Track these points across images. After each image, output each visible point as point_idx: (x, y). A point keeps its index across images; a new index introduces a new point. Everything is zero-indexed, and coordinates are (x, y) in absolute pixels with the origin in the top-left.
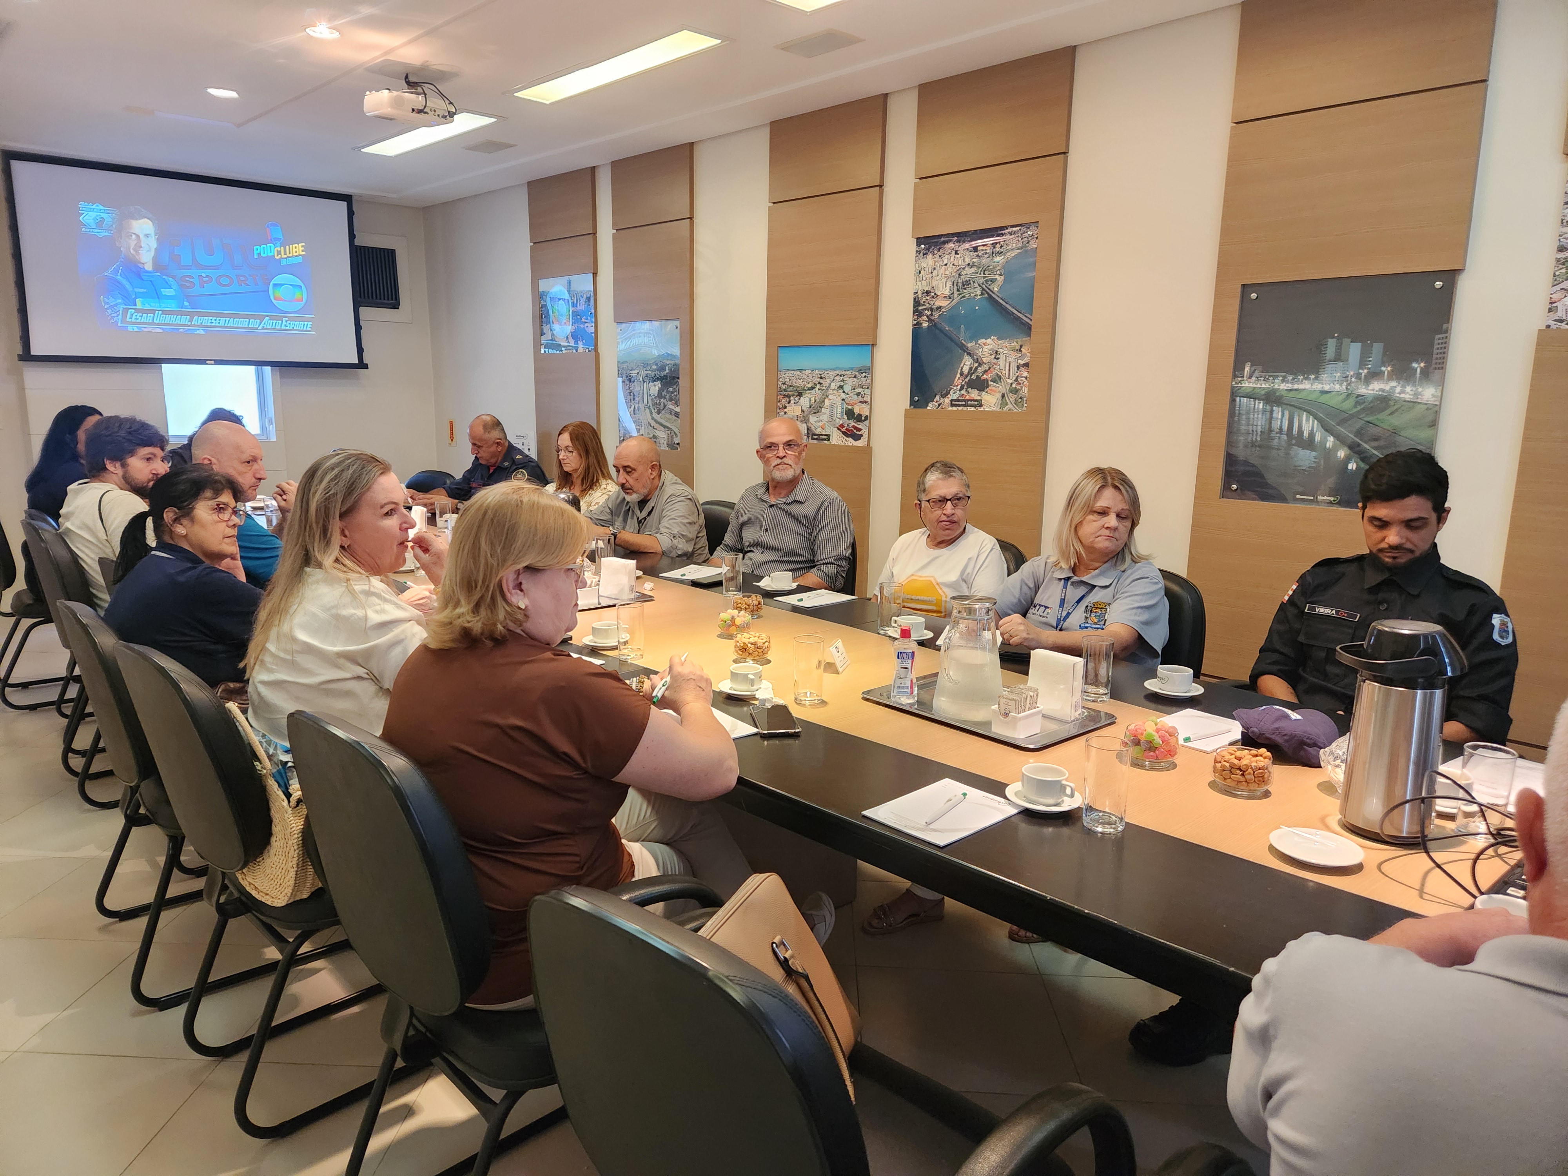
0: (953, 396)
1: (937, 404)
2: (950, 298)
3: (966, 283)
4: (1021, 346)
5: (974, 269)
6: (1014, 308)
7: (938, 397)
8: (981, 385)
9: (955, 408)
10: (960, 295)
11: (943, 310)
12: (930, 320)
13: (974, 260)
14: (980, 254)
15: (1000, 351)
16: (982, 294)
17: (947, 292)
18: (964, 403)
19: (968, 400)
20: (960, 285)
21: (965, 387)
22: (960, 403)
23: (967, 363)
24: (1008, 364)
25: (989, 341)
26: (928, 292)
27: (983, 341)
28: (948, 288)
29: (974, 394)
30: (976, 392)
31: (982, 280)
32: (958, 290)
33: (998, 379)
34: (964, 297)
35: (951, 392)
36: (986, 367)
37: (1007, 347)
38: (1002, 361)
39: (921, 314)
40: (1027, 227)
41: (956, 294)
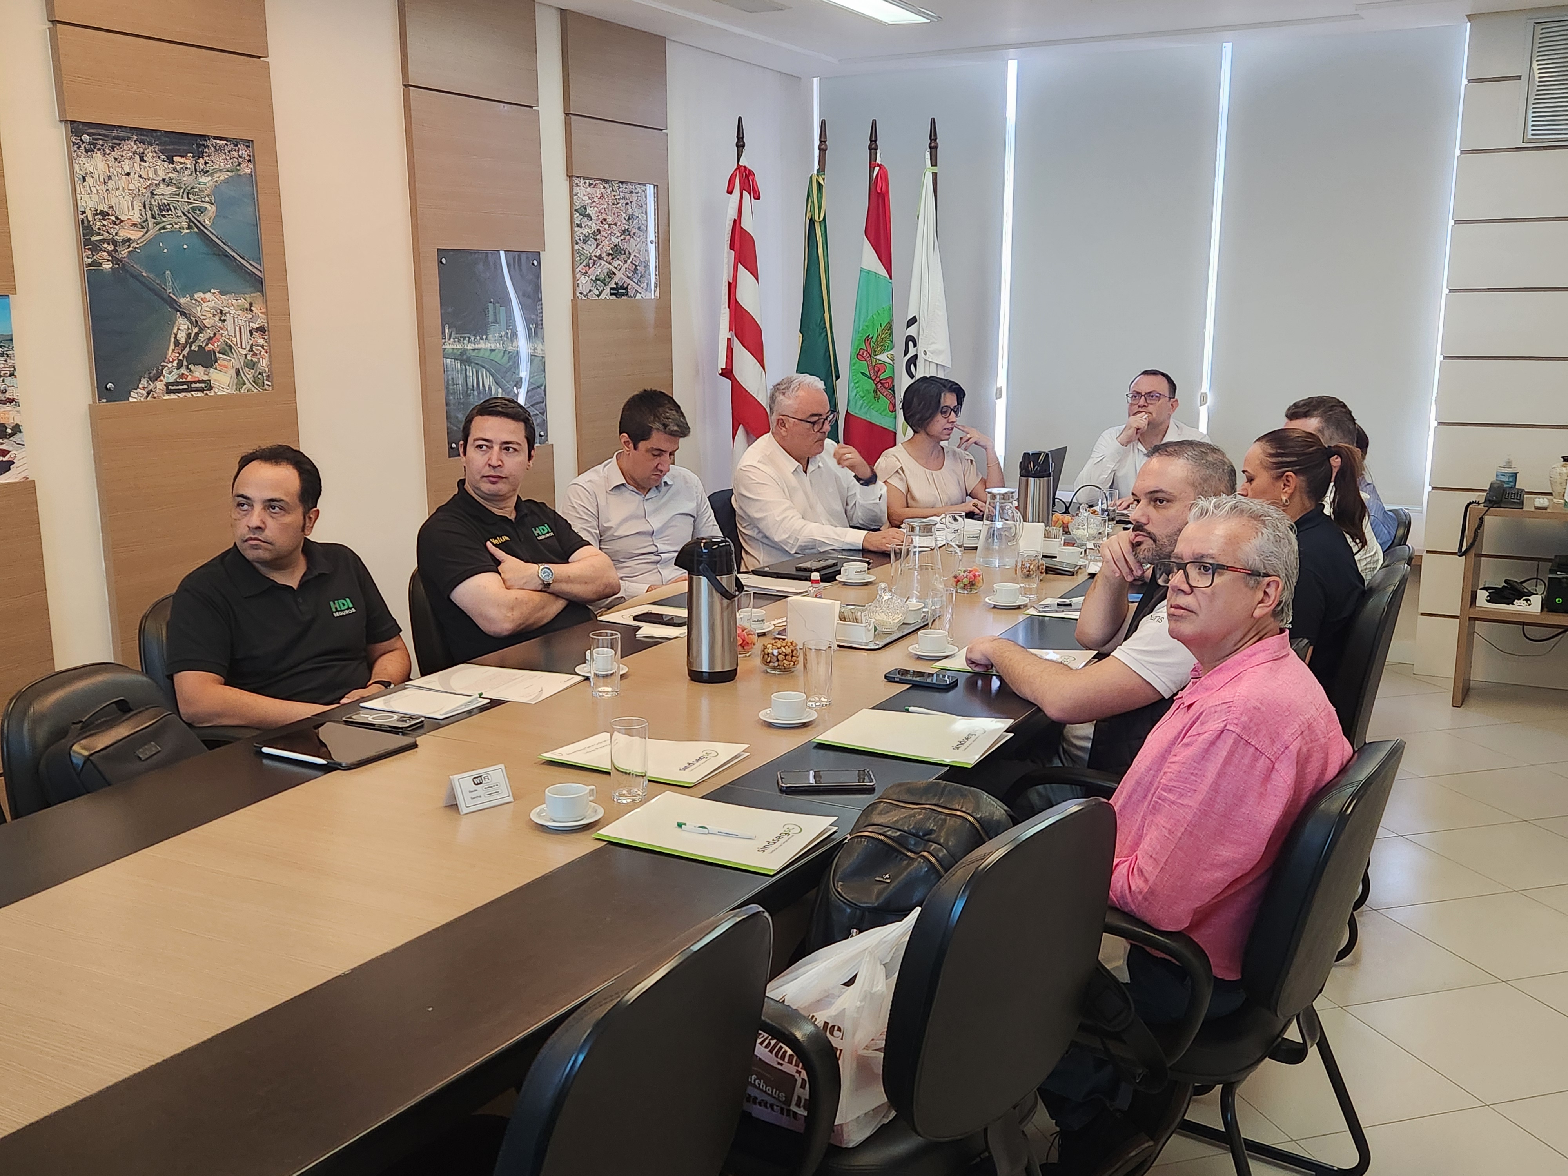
0: (169, 376)
1: (145, 393)
2: (143, 228)
3: (164, 208)
4: (251, 304)
5: (172, 189)
6: (234, 251)
7: (144, 382)
8: (207, 359)
9: (173, 396)
10: (157, 224)
11: (134, 245)
12: (114, 259)
13: (170, 175)
14: (178, 168)
15: (226, 310)
16: (189, 228)
17: (137, 219)
18: (185, 387)
19: (191, 382)
20: (156, 209)
21: (185, 363)
22: (181, 387)
23: (182, 327)
24: (237, 328)
25: (208, 296)
26: (102, 213)
27: (198, 296)
28: (137, 211)
29: (199, 372)
30: (201, 369)
31: (187, 207)
32: (153, 217)
33: (228, 349)
34: (164, 228)
35: (164, 371)
36: (209, 333)
37: (232, 304)
38: (229, 324)
39: (95, 248)
40: (236, 142)
41: (151, 222)
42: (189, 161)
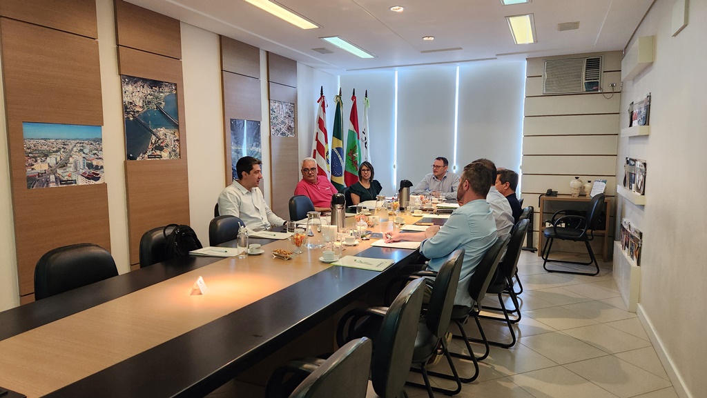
0: (149, 153)
1: (141, 158)
2: (143, 108)
3: (149, 102)
4: (174, 133)
5: (152, 97)
6: (170, 117)
7: (141, 155)
8: (161, 149)
9: (150, 159)
10: (147, 107)
11: (140, 113)
12: (133, 117)
13: (151, 92)
14: (154, 90)
15: (167, 134)
16: (156, 108)
17: (141, 105)
18: (154, 157)
19: (156, 155)
20: (147, 102)
21: (154, 149)
22: (152, 157)
23: (154, 138)
25: (162, 129)
26: (131, 103)
27: (159, 129)
28: (141, 103)
29: (158, 152)
31: (156, 102)
33: (167, 146)
34: (149, 108)
35: (148, 151)
36: (162, 140)
37: (169, 132)
38: (168, 138)
39: (128, 113)
40: (171, 84)
41: (145, 106)
42: (157, 89)
